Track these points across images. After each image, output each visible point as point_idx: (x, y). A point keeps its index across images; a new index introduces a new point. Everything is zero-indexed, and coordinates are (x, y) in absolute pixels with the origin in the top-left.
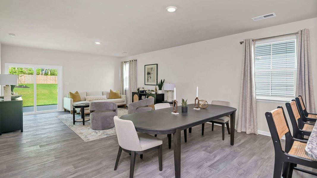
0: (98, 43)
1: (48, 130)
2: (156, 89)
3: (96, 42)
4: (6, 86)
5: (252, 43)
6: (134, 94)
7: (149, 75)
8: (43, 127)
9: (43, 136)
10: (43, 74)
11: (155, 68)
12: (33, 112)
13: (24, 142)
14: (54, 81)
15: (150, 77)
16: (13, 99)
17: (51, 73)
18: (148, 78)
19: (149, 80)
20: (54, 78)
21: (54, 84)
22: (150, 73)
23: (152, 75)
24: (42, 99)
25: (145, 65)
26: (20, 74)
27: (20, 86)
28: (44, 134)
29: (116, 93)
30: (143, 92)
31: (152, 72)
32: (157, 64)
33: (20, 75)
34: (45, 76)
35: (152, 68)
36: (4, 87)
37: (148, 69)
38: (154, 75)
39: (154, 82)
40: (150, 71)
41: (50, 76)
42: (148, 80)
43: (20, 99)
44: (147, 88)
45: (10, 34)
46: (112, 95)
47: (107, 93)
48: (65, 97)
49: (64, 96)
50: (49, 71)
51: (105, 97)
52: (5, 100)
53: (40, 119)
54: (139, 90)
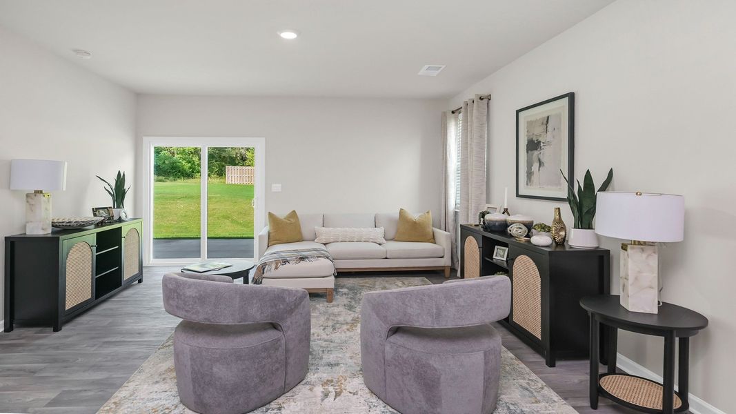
0: (289, 35)
2: (560, 220)
3: (282, 30)
6: (466, 231)
7: (536, 153)
11: (559, 116)
15: (541, 164)
18: (530, 165)
19: (534, 178)
22: (539, 142)
23: (546, 153)
25: (518, 112)
30: (503, 227)
31: (549, 137)
32: (571, 97)
35: (548, 117)
37: (530, 123)
38: (555, 153)
39: (557, 183)
42: (530, 174)
44: (523, 212)
45: (78, 52)
47: (390, 219)
51: (380, 232)
54: (487, 217)
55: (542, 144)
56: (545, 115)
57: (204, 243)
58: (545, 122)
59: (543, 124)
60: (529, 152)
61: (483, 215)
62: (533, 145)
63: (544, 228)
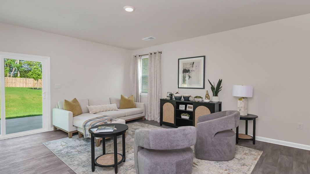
2: (207, 95)
6: (163, 102)
7: (187, 73)
10: (11, 76)
11: (199, 63)
14: (25, 84)
15: (190, 77)
17: (21, 75)
18: (184, 78)
20: (25, 80)
21: (25, 87)
23: (192, 74)
25: (179, 59)
31: (194, 68)
32: (204, 57)
34: (14, 78)
35: (194, 62)
37: (184, 64)
38: (197, 73)
39: (198, 83)
40: (188, 67)
41: (19, 78)
42: (184, 80)
46: (125, 103)
47: (117, 100)
48: (55, 107)
50: (18, 72)
51: (115, 105)
55: (190, 71)
56: (193, 62)
58: (192, 64)
59: (191, 64)
60: (184, 73)
62: (186, 71)
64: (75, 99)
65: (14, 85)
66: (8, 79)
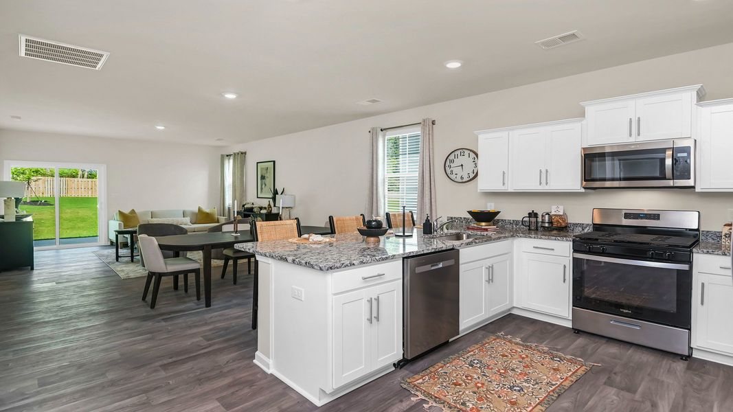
0: (161, 128)
1: (74, 268)
2: (269, 205)
4: (8, 198)
5: (380, 134)
7: (263, 181)
8: (66, 265)
9: (63, 274)
10: (86, 176)
12: (55, 247)
13: (35, 279)
15: (265, 185)
16: (19, 218)
18: (262, 185)
22: (265, 177)
24: (79, 228)
25: (257, 163)
26: (33, 176)
27: (34, 203)
28: (66, 272)
29: (208, 213)
30: (251, 210)
32: (274, 162)
33: (33, 178)
34: (90, 180)
36: (5, 201)
37: (262, 169)
38: (269, 181)
39: (270, 192)
40: (263, 173)
42: (262, 189)
43: (29, 219)
44: (259, 203)
45: (13, 117)
46: (202, 217)
47: (193, 214)
48: (113, 219)
49: (110, 218)
51: (188, 220)
52: (6, 220)
53: (64, 255)
54: (245, 206)
57: (58, 240)
61: (243, 206)
62: (263, 178)
63: (265, 208)
64: (133, 210)
65: (90, 192)
66: (80, 182)
